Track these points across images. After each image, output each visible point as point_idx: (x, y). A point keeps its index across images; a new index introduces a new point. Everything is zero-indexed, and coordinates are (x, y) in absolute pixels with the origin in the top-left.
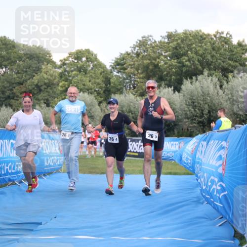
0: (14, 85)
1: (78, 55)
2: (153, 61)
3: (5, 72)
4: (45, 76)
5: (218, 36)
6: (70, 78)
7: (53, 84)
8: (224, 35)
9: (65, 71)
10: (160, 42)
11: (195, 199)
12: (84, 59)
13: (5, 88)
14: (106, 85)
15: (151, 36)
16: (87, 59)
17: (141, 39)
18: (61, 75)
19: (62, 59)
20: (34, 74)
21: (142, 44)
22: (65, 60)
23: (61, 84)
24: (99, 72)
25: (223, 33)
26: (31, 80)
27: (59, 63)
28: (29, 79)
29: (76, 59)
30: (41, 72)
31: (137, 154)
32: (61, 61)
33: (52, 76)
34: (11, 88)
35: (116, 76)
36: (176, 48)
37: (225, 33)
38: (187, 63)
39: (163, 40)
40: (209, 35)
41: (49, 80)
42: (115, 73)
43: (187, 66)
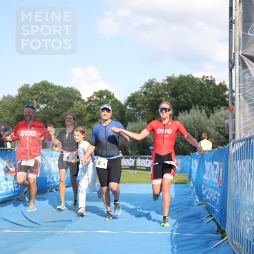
0: (53, 116)
1: (100, 94)
2: (157, 99)
3: (46, 107)
4: (76, 109)
5: (204, 80)
6: (95, 111)
7: (82, 115)
8: (209, 79)
9: (91, 106)
10: (162, 84)
11: (188, 203)
12: (105, 97)
13: (46, 118)
14: (122, 116)
15: (155, 79)
16: (107, 97)
17: (148, 82)
18: (88, 109)
19: (89, 97)
20: (68, 108)
21: (149, 85)
22: (91, 97)
23: (88, 116)
24: (116, 107)
25: (207, 77)
26: (65, 112)
27: (86, 100)
28: (64, 112)
29: (99, 97)
30: (73, 107)
31: (145, 168)
32: (88, 98)
33: (81, 109)
34: (50, 118)
35: (129, 109)
36: (174, 89)
37: (209, 76)
38: (183, 100)
39: (164, 82)
40: (198, 79)
41: (79, 113)
42: (128, 107)
43: (182, 102)
